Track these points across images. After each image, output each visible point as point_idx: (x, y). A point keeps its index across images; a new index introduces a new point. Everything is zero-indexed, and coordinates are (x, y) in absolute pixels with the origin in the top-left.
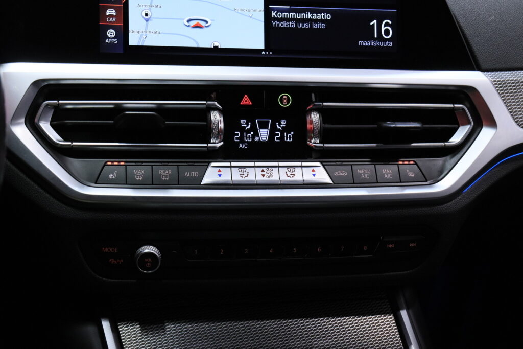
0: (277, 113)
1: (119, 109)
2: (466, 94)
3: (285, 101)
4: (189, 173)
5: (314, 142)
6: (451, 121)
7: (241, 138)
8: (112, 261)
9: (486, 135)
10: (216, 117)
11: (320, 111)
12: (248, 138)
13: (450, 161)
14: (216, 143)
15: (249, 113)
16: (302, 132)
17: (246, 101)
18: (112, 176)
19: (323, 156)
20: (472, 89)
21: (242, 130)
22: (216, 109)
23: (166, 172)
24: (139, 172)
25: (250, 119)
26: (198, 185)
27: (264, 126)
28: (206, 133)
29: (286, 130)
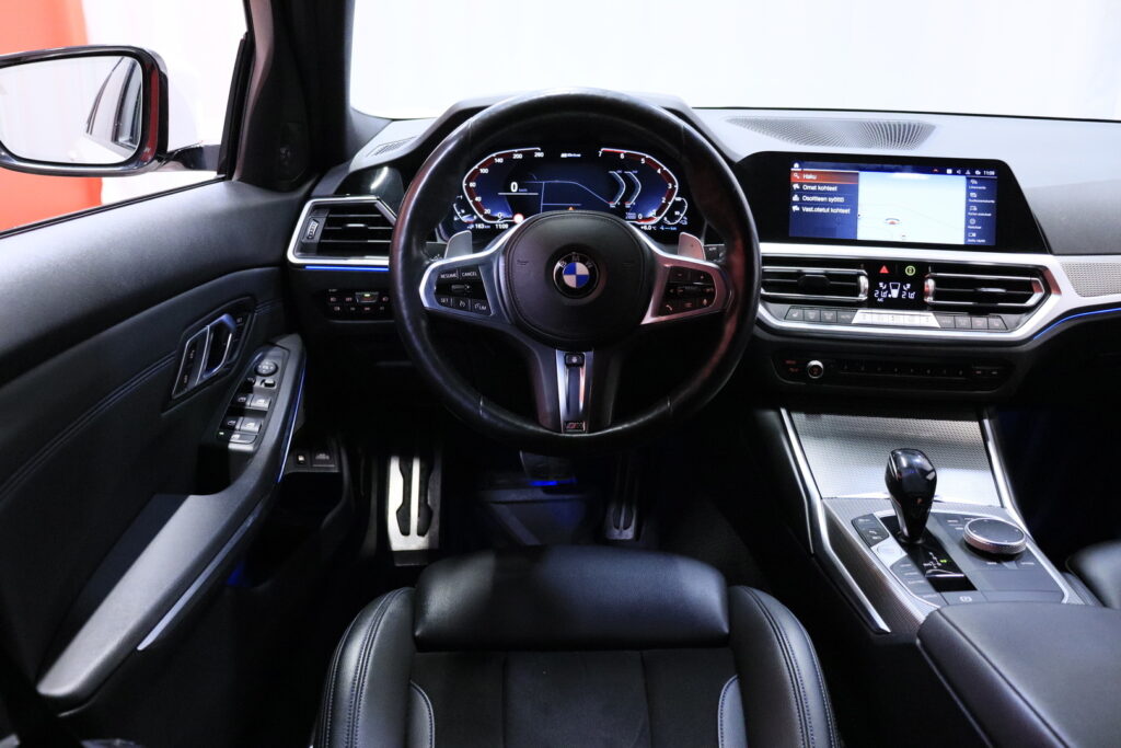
0: (904, 279)
1: (800, 274)
2: (1040, 271)
3: (910, 271)
4: (844, 315)
5: (929, 299)
6: (1029, 289)
7: (880, 296)
8: (792, 369)
9: (1053, 299)
10: (864, 282)
11: (934, 278)
12: (884, 295)
13: (1024, 317)
14: (862, 297)
15: (886, 278)
16: (921, 293)
17: (884, 270)
18: (795, 315)
19: (935, 309)
20: (1046, 268)
21: (880, 289)
22: (863, 275)
23: (829, 315)
24: (812, 313)
25: (886, 282)
26: (848, 323)
27: (895, 287)
28: (856, 291)
29: (910, 291)
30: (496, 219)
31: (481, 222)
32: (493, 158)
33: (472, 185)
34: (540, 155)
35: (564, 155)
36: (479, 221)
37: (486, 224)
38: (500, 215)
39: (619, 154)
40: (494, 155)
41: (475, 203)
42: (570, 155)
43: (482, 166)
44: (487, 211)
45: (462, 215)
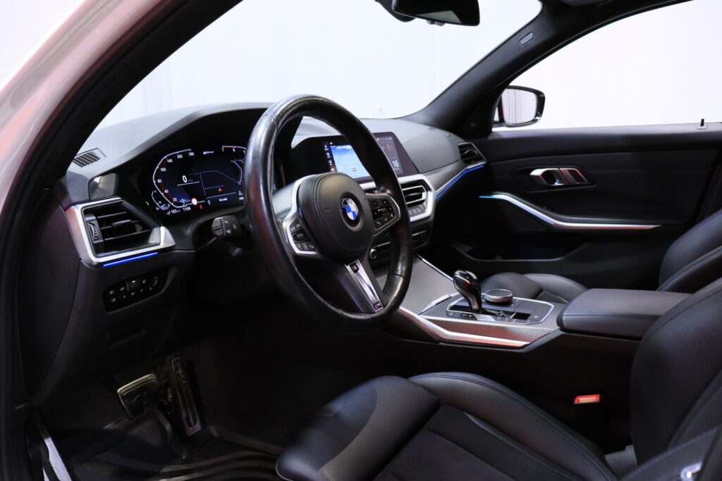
9: (430, 194)
13: (425, 205)
20: (423, 180)
30: (181, 204)
31: (173, 208)
32: (165, 160)
33: (159, 181)
34: (192, 154)
35: (205, 153)
36: (172, 208)
37: (177, 209)
38: (183, 201)
39: (232, 148)
40: (166, 157)
41: (165, 194)
42: (208, 152)
43: (160, 167)
44: (175, 200)
45: (161, 205)
